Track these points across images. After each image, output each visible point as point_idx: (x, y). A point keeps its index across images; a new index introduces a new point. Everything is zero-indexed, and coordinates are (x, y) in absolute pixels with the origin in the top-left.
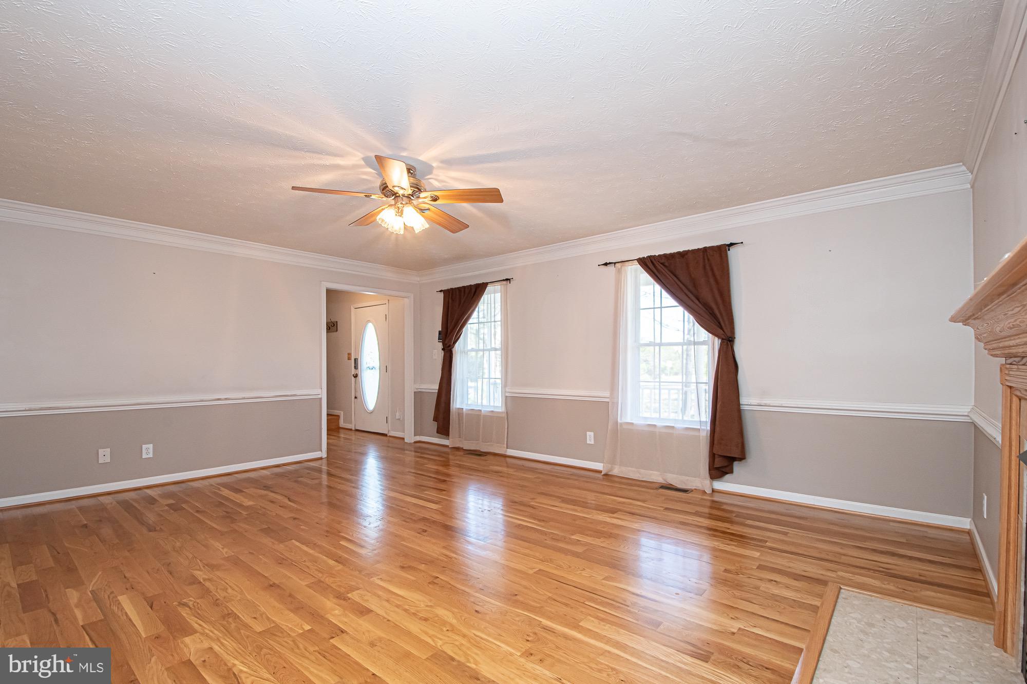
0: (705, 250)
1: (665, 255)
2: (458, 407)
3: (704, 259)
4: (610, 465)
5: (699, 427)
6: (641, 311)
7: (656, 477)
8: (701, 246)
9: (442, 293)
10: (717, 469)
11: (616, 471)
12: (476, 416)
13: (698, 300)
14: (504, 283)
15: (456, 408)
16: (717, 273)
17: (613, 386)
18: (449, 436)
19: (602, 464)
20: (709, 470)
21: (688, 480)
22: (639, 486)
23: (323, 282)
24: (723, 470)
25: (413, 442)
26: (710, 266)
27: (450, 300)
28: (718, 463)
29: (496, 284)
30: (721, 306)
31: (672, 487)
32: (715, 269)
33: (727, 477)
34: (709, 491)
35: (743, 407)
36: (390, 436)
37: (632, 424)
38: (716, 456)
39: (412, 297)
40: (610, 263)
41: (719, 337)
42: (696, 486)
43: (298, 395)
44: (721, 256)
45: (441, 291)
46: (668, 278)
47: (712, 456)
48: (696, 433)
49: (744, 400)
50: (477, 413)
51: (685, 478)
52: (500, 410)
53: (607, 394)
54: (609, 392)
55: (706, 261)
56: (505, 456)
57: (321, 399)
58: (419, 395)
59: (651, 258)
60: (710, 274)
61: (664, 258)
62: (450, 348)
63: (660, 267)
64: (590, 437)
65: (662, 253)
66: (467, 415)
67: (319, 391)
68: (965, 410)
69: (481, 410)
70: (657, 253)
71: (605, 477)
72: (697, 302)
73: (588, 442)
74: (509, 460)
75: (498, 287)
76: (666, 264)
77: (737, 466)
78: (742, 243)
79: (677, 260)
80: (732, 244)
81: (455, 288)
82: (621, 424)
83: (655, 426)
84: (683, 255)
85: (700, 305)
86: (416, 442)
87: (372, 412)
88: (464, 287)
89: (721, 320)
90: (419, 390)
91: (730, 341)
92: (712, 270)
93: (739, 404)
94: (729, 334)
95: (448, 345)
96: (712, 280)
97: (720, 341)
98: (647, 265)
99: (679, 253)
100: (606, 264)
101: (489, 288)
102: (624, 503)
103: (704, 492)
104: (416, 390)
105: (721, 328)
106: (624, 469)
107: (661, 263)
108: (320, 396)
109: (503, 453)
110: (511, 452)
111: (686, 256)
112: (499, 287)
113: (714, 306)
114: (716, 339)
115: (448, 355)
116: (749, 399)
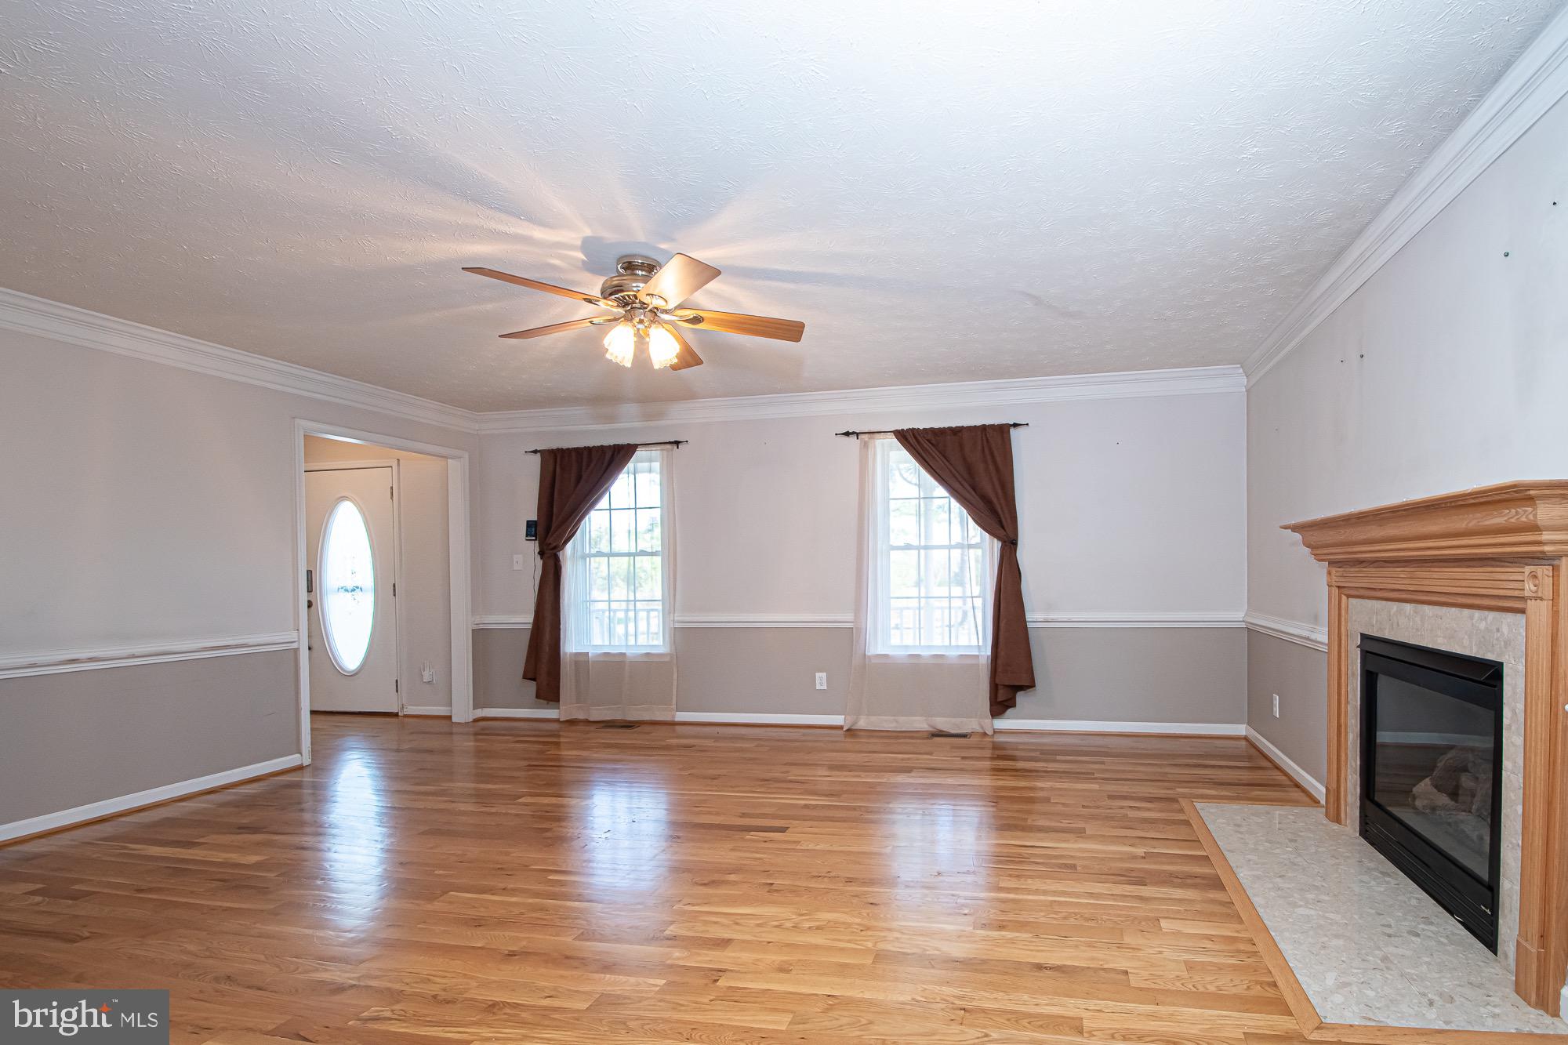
0: (984, 428)
1: (932, 430)
2: (574, 651)
3: (982, 440)
4: (855, 717)
5: (977, 653)
6: (891, 501)
7: (920, 724)
8: (978, 423)
9: (538, 455)
10: (1001, 703)
11: (863, 723)
12: (615, 666)
13: (974, 490)
14: (669, 446)
15: (571, 654)
16: (998, 459)
17: (859, 604)
18: (559, 701)
19: (843, 717)
20: (991, 705)
21: (962, 722)
22: (905, 738)
23: (298, 421)
24: (1006, 704)
25: (471, 720)
26: (990, 449)
27: (558, 469)
28: (1002, 695)
29: (653, 448)
30: (1002, 501)
31: (941, 733)
32: (996, 453)
33: (1010, 711)
34: (990, 732)
35: (1029, 625)
36: (406, 716)
37: (886, 656)
38: (1000, 687)
39: (467, 456)
40: (853, 433)
41: (999, 538)
42: (973, 729)
43: (251, 644)
44: (1003, 438)
45: (535, 452)
46: (937, 461)
47: (994, 687)
48: (973, 662)
49: (1029, 616)
50: (617, 659)
51: (958, 720)
52: (661, 651)
53: (850, 617)
54: (853, 614)
55: (985, 443)
56: (674, 724)
57: (296, 651)
58: (481, 637)
59: (914, 432)
60: (989, 457)
61: (930, 432)
62: (554, 551)
63: (926, 445)
64: (821, 680)
65: (928, 426)
66: (594, 662)
67: (294, 636)
68: (1240, 615)
69: (624, 654)
70: (921, 425)
71: (848, 733)
72: (973, 493)
73: (818, 687)
74: (678, 728)
75: (656, 453)
76: (934, 442)
77: (1020, 697)
78: (1027, 424)
79: (949, 437)
80: (1015, 425)
81: (568, 449)
82: (869, 657)
83: (918, 656)
84: (956, 431)
85: (977, 497)
86: (476, 721)
87: (355, 674)
88: (589, 450)
89: (1002, 516)
90: (481, 626)
91: (1013, 543)
92: (993, 456)
93: (1025, 622)
94: (1011, 535)
95: (552, 546)
96: (991, 467)
97: (1000, 544)
98: (906, 439)
99: (950, 429)
100: (847, 434)
101: (640, 453)
102: (909, 759)
103: (985, 734)
104: (475, 627)
105: (1003, 528)
106: (873, 718)
107: (928, 440)
108: (295, 646)
109: (668, 718)
110: (681, 716)
111: (960, 434)
112: (659, 452)
113: (995, 500)
114: (996, 540)
115: (551, 562)
116: (1035, 615)
